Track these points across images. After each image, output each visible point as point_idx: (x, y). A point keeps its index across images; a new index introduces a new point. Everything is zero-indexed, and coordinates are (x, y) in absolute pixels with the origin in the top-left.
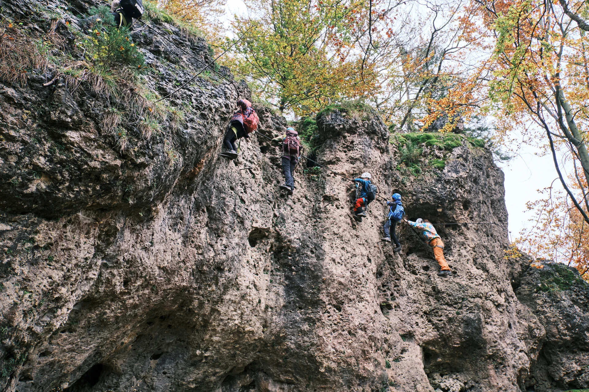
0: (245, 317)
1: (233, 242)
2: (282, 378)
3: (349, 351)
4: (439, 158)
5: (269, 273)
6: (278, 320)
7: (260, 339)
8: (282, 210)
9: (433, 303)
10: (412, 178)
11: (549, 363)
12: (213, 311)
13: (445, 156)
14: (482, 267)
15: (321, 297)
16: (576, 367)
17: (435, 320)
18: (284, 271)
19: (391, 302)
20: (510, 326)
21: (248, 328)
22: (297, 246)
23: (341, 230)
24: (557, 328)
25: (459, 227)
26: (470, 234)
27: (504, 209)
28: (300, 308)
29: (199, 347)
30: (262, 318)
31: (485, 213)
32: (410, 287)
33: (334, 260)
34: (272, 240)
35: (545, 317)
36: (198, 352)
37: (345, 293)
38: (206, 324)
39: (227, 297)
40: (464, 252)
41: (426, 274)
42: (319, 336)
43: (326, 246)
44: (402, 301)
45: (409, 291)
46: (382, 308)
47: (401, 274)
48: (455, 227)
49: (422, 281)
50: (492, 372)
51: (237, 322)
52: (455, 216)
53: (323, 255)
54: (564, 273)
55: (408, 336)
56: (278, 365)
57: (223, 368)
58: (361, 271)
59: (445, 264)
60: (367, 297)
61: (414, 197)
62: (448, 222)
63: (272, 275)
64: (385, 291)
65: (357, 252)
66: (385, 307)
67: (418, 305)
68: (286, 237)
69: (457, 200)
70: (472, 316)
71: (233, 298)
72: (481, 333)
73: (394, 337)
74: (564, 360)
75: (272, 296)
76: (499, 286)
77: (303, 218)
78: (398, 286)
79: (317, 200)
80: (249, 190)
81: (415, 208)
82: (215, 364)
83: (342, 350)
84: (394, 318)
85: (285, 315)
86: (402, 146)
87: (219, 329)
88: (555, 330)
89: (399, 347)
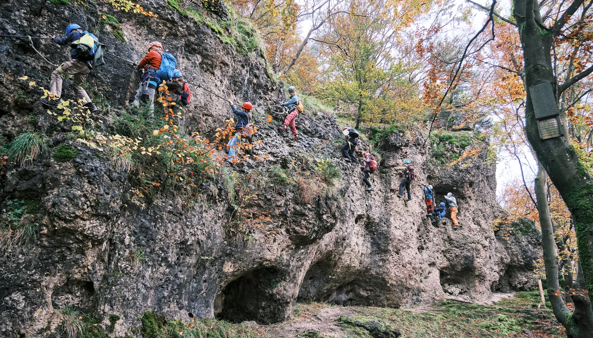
0: (352, 260)
1: (350, 225)
2: (368, 288)
3: (403, 275)
4: (456, 153)
5: (363, 236)
6: (367, 261)
7: (358, 270)
8: (370, 201)
9: (447, 246)
10: (439, 168)
11: (510, 277)
12: (339, 258)
13: (460, 152)
14: (478, 223)
15: (389, 248)
16: (525, 279)
17: (448, 255)
18: (371, 235)
19: (424, 246)
20: (490, 257)
21: (353, 265)
22: (377, 221)
23: (400, 209)
24: (517, 258)
25: (466, 198)
26: (472, 203)
27: (495, 181)
28: (378, 254)
29: (330, 275)
30: (360, 259)
31: (482, 188)
32: (435, 236)
33: (396, 227)
34: (365, 219)
35: (511, 251)
36: (330, 277)
37: (401, 245)
38: (336, 264)
39: (345, 252)
40: (467, 214)
41: (444, 228)
42: (387, 268)
43: (392, 220)
44: (430, 245)
45: (434, 239)
46: (418, 249)
47: (430, 229)
48: (463, 198)
49: (442, 232)
50: (477, 284)
51: (348, 262)
52: (463, 192)
53: (390, 225)
54: (526, 225)
55: (432, 264)
56: (366, 282)
57: (339, 283)
58: (409, 232)
59: (456, 222)
60: (412, 245)
61: (440, 181)
62: (459, 195)
63: (365, 237)
64: (421, 239)
65: (408, 220)
66: (421, 249)
67: (439, 247)
68: (372, 217)
69: (466, 182)
70: (469, 254)
71: (348, 252)
72: (473, 263)
73: (425, 266)
74: (519, 275)
75: (365, 248)
76: (486, 235)
77: (379, 204)
78: (428, 236)
79: (386, 192)
80: (355, 194)
81: (440, 187)
82: (336, 281)
83: (399, 275)
84: (425, 254)
85: (371, 258)
86: (434, 144)
87: (340, 266)
88: (516, 259)
89: (427, 271)
